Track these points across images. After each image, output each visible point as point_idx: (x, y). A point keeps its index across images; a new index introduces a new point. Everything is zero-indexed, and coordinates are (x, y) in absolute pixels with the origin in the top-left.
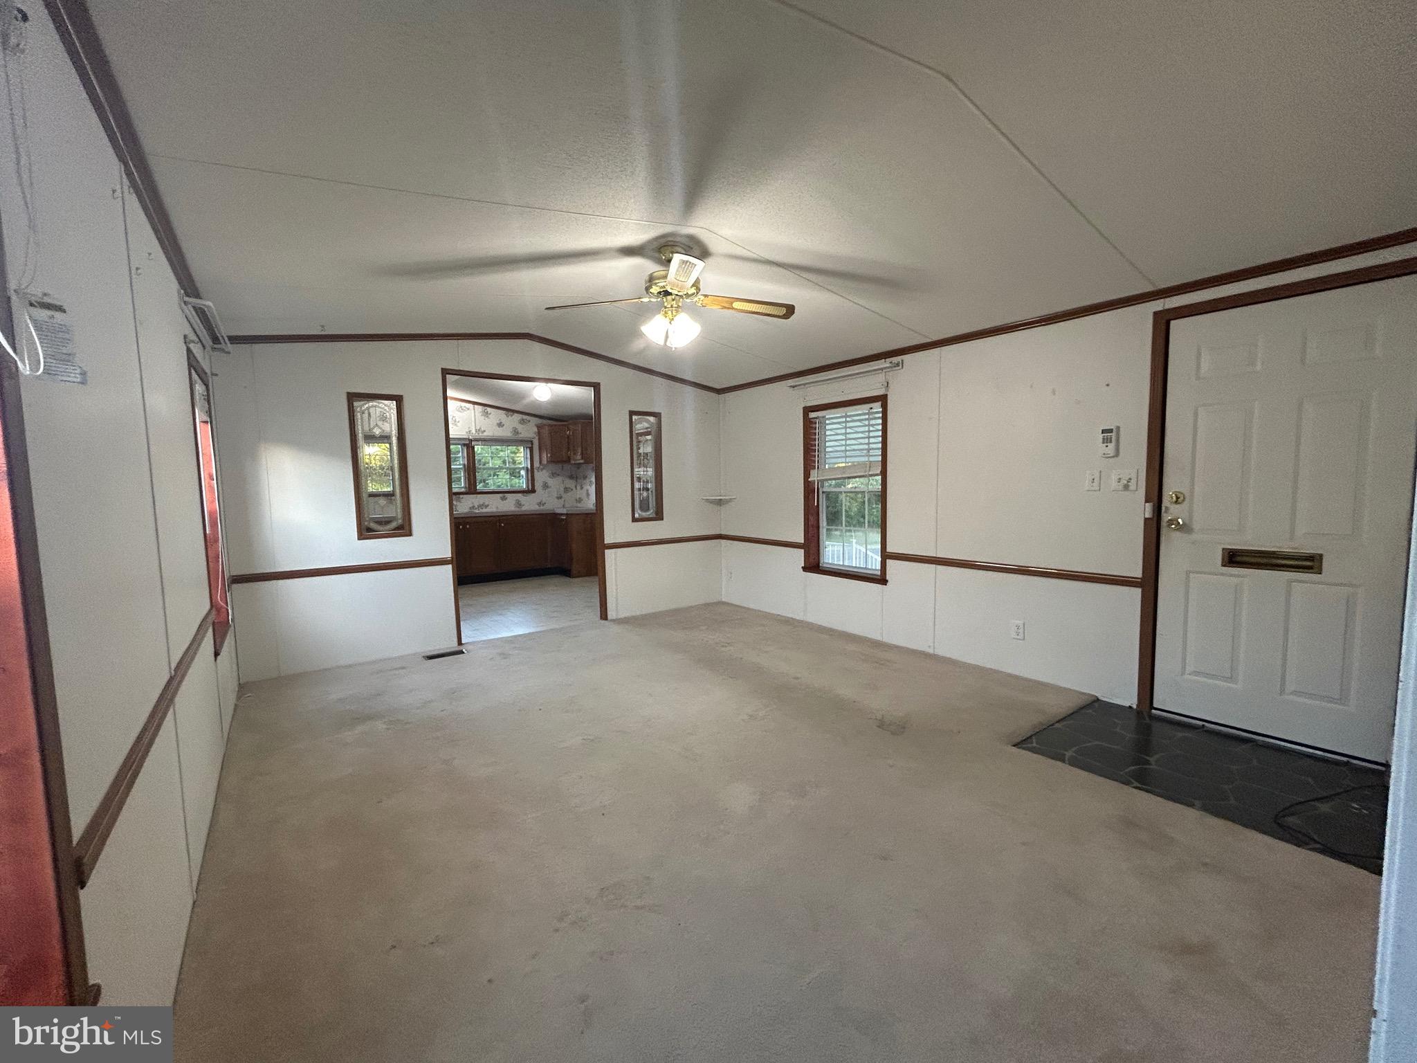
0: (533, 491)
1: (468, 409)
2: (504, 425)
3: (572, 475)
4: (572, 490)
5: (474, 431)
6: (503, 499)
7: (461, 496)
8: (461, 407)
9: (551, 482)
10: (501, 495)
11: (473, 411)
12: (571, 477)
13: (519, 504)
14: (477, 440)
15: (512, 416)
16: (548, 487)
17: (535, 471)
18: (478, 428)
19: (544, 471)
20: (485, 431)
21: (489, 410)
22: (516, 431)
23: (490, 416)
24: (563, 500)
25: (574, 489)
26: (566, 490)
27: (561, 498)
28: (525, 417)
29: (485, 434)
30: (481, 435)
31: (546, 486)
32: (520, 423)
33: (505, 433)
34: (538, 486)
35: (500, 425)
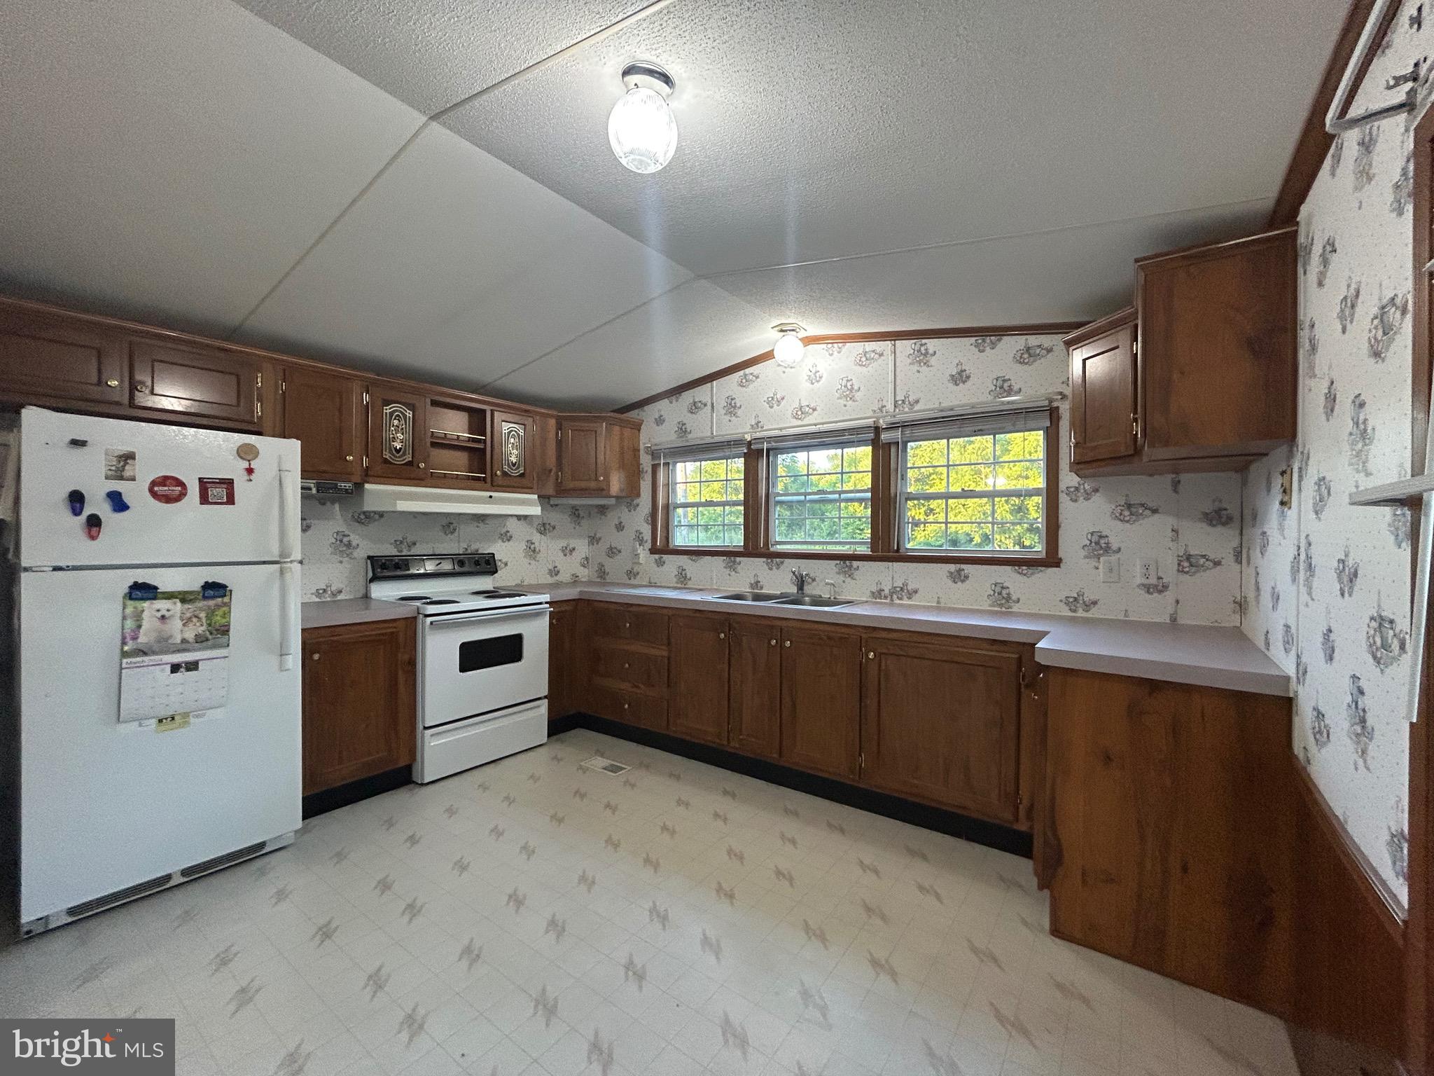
0: (1052, 559)
1: (881, 355)
2: (968, 377)
3: (1219, 511)
4: (1217, 563)
5: (890, 407)
6: (958, 577)
7: (855, 564)
8: (866, 353)
9: (1117, 533)
10: (952, 567)
11: (891, 358)
12: (1217, 518)
13: (1003, 599)
14: (892, 427)
15: (993, 347)
16: (1107, 549)
17: (1063, 499)
18: (900, 397)
19: (1097, 498)
20: (917, 402)
21: (932, 344)
22: (1004, 386)
23: (933, 361)
24: (1169, 596)
25: (1229, 560)
26: (1189, 563)
27: (1161, 588)
28: (1034, 340)
29: (917, 408)
30: (905, 415)
31: (1099, 546)
32: (1021, 362)
33: (975, 395)
34: (1071, 544)
35: (960, 378)
